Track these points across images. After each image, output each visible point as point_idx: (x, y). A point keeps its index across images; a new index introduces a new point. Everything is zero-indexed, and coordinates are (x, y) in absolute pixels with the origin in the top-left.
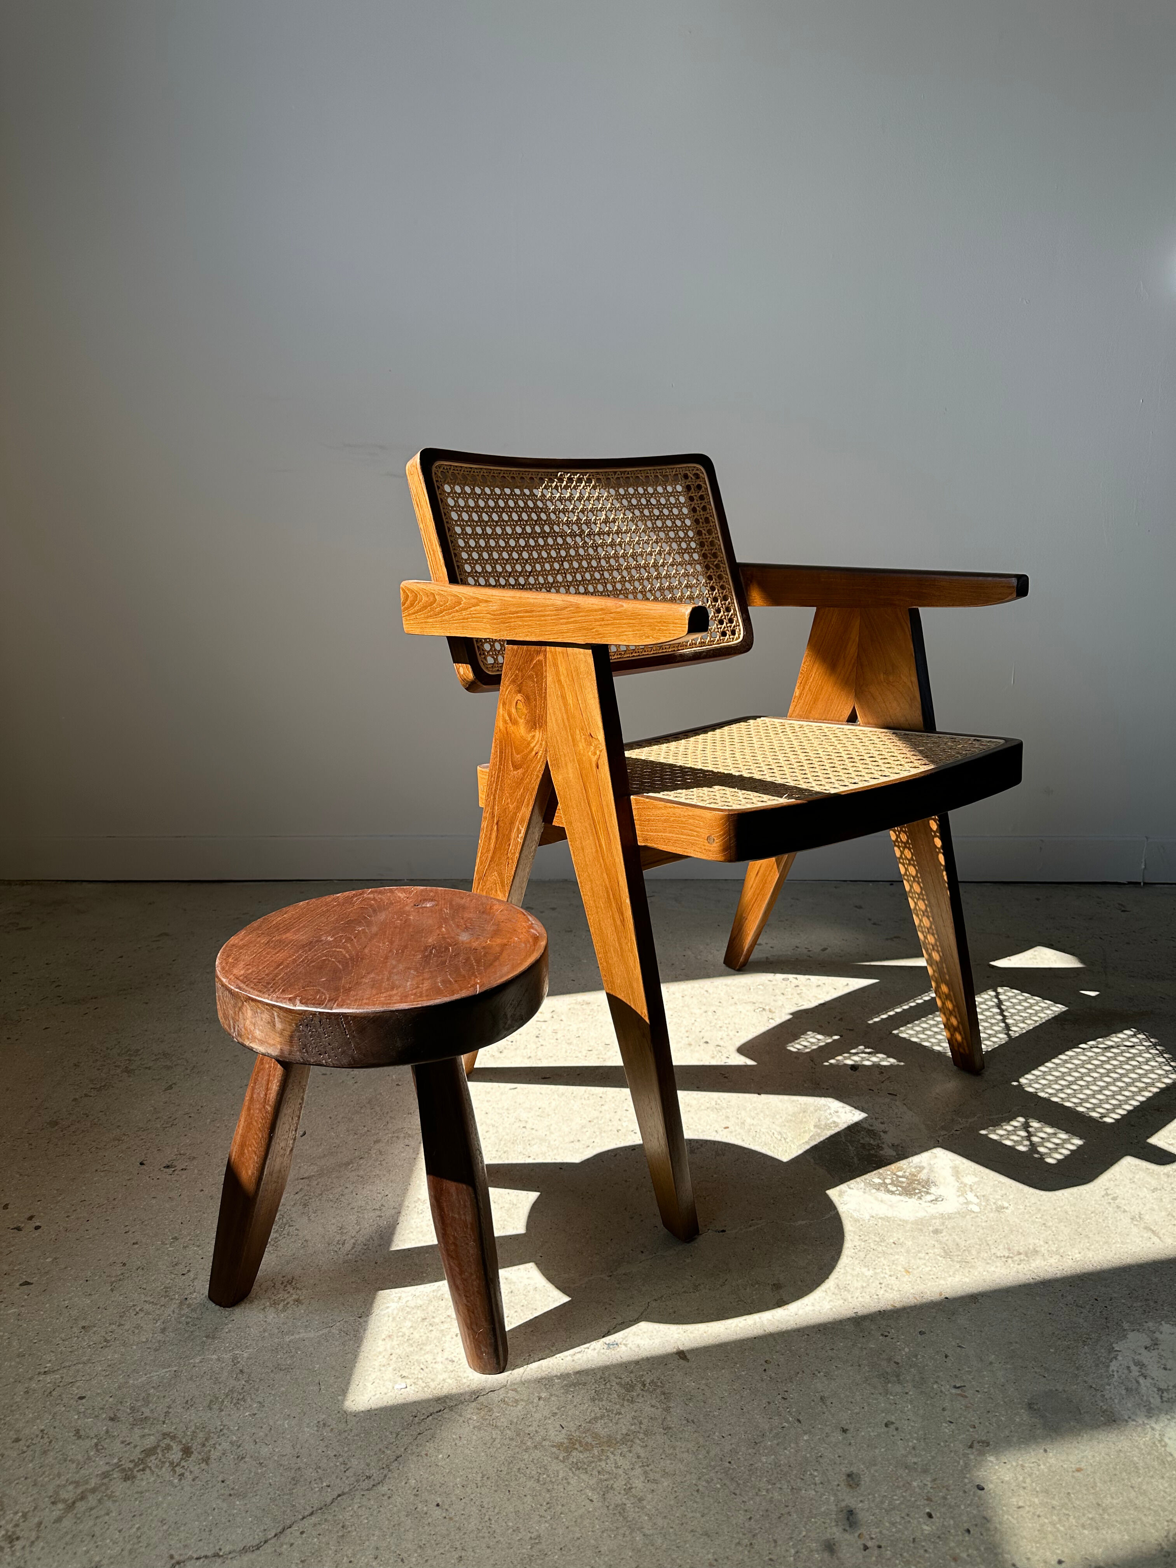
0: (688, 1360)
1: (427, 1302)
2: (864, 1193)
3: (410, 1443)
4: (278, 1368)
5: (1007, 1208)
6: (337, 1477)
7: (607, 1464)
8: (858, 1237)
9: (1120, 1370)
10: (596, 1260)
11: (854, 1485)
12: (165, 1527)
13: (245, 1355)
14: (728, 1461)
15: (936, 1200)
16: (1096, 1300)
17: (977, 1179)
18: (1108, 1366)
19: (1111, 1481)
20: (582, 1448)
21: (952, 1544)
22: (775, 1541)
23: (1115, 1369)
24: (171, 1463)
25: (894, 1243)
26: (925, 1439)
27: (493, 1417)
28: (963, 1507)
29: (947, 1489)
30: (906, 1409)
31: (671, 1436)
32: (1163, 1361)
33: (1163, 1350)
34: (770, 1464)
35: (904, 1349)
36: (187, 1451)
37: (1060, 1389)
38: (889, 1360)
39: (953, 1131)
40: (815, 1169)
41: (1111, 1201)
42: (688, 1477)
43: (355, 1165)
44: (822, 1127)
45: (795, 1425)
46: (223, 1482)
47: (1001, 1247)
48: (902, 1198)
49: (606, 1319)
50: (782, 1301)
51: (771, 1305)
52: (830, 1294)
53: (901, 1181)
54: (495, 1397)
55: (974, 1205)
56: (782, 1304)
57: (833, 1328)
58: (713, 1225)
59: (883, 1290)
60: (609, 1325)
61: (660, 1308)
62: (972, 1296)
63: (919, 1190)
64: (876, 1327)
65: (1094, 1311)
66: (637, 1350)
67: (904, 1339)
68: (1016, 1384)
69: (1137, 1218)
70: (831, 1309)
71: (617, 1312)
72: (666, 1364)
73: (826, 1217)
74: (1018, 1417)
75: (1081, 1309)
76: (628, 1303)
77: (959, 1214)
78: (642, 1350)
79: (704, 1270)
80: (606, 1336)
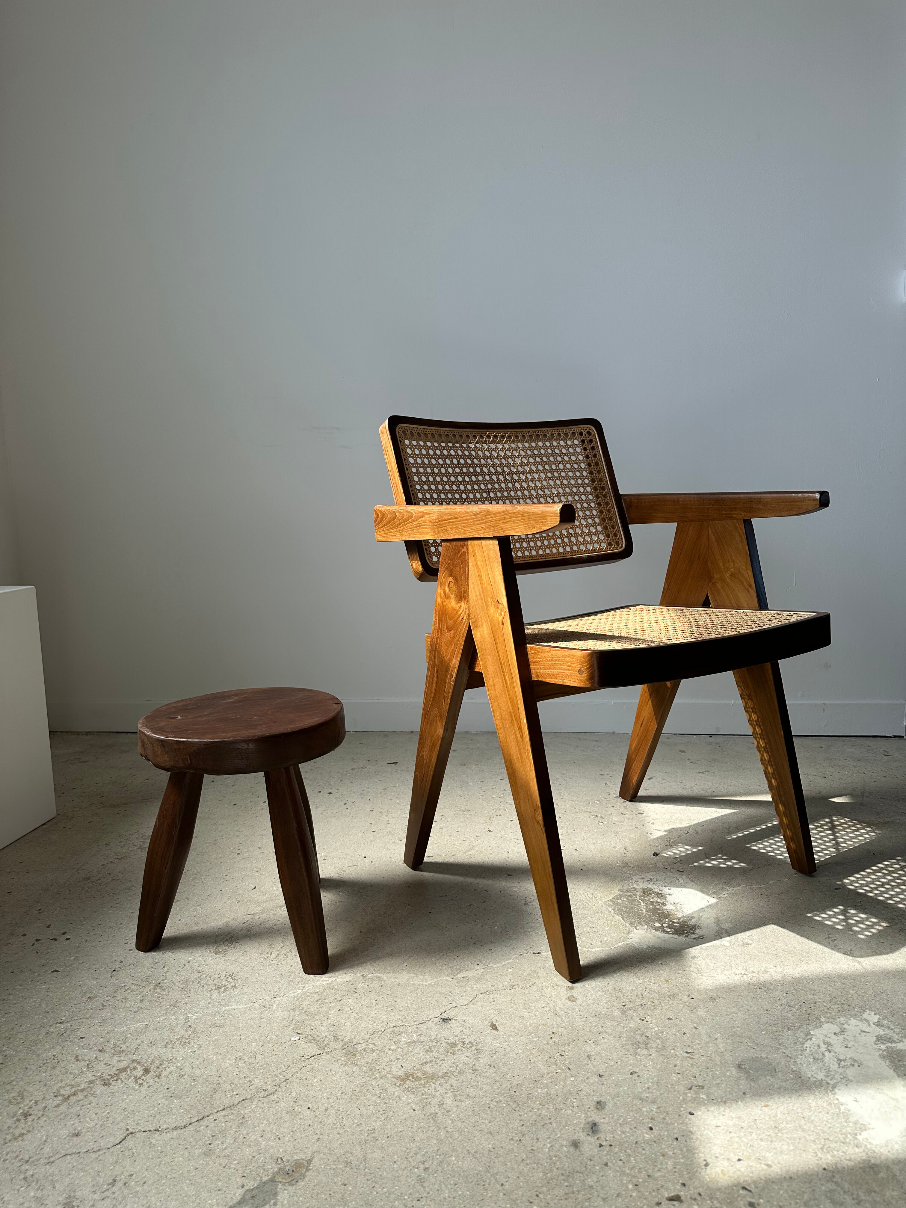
0: (498, 1030)
3: (296, 1072)
4: (215, 1025)
5: (751, 944)
6: (244, 1089)
7: (429, 1089)
9: (812, 1047)
10: (444, 968)
11: (600, 1109)
12: (126, 1113)
13: (194, 1017)
14: (514, 1091)
15: (699, 938)
16: (804, 1003)
18: (804, 1044)
19: (788, 1113)
20: (413, 1080)
21: (664, 1146)
22: (538, 1139)
23: (808, 1046)
24: (135, 1077)
25: (662, 963)
26: (657, 1083)
27: (356, 1058)
28: (676, 1124)
29: (667, 1114)
30: (648, 1064)
31: (477, 1075)
32: (846, 1043)
33: (847, 1036)
34: (543, 1093)
35: (654, 1028)
36: (147, 1071)
37: (764, 1056)
38: (642, 1035)
39: (720, 895)
40: (613, 916)
41: (831, 942)
42: (484, 1099)
44: (624, 890)
45: (566, 1071)
46: (168, 1089)
47: (740, 968)
48: (673, 936)
49: (444, 1004)
50: (572, 996)
51: (563, 999)
52: (608, 993)
53: (676, 926)
54: (359, 1047)
55: (726, 942)
56: (572, 999)
57: (606, 1014)
58: (532, 949)
59: (647, 992)
60: (446, 1007)
61: (484, 999)
62: (712, 998)
63: (687, 931)
64: (637, 1014)
65: (801, 1009)
66: (463, 1023)
67: (655, 1022)
68: (732, 1052)
69: (848, 953)
70: (607, 1002)
71: (454, 1000)
72: (482, 1032)
73: (615, 947)
74: (728, 1072)
75: (791, 1008)
76: (462, 995)
77: (714, 947)
78: (466, 1023)
79: (520, 977)
80: (443, 1014)
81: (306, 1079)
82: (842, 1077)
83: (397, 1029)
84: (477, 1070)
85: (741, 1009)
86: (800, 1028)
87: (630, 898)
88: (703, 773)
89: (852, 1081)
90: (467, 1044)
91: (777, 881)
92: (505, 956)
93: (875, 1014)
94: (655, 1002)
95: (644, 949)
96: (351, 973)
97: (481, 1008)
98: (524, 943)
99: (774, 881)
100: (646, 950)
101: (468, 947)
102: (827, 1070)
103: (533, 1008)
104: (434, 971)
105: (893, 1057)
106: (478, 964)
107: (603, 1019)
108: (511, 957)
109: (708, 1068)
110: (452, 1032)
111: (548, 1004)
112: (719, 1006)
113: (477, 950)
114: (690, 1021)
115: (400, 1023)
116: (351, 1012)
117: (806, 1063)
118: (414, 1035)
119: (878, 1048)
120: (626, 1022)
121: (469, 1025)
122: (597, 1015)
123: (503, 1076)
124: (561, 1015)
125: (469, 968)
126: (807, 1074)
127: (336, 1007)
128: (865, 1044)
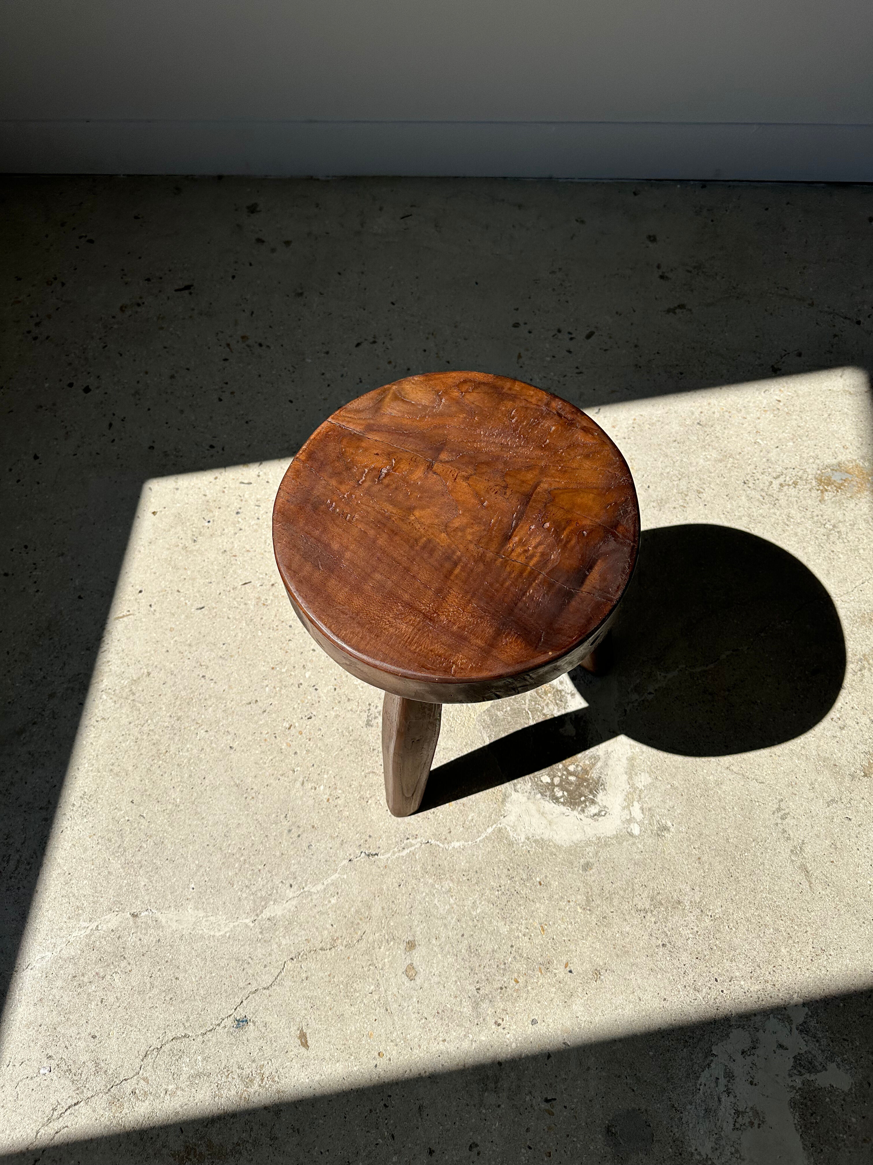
0: (308, 1047)
1: (79, 952)
2: (528, 799)
5: (668, 829)
8: (505, 871)
9: (708, 1083)
10: (244, 895)
15: (598, 814)
16: (716, 980)
17: (650, 780)
18: (698, 1078)
23: (704, 1081)
25: (540, 884)
30: (494, 1127)
31: (276, 1149)
32: (753, 1073)
33: (758, 1056)
37: (643, 1108)
41: (779, 821)
43: (28, 734)
45: (388, 1142)
48: (565, 808)
49: (241, 985)
50: (411, 967)
51: (400, 973)
52: (460, 959)
53: (572, 783)
54: (128, 1087)
55: (636, 825)
56: (411, 972)
57: (452, 1010)
58: (367, 846)
59: (512, 956)
60: (243, 993)
61: (294, 972)
62: (596, 970)
63: (585, 797)
64: (493, 1011)
65: (709, 996)
66: (263, 1031)
67: (515, 1030)
68: (604, 1099)
69: (797, 850)
70: (456, 982)
71: (254, 975)
72: (287, 1052)
73: (481, 838)
74: (593, 1144)
75: (697, 993)
76: (265, 963)
77: (617, 838)
78: (268, 1030)
79: (345, 917)
80: (238, 1009)
81: (60, 1160)
82: (733, 1150)
83: (177, 1045)
84: (277, 1139)
85: (631, 996)
86: (700, 1040)
87: (516, 706)
88: (673, 311)
89: (743, 1160)
90: (266, 1078)
91: (733, 651)
92: (329, 863)
93: (804, 1005)
94: (519, 980)
95: (521, 845)
96: (117, 909)
97: (289, 994)
98: (358, 830)
99: (728, 653)
100: (523, 846)
101: (280, 840)
102: (717, 1136)
103: (358, 994)
104: (230, 903)
105: (806, 1106)
106: (291, 886)
107: (447, 1022)
108: (337, 865)
109: (568, 1136)
110: (249, 1052)
111: (378, 985)
112: (603, 991)
113: (292, 847)
114: (560, 1026)
115: (181, 1032)
116: (118, 1004)
117: (694, 1120)
118: (199, 1058)
119: (791, 1084)
120: (476, 1029)
121: (271, 1036)
122: (440, 1011)
123: (309, 1152)
124: (393, 1012)
125: (278, 896)
126: (691, 1146)
127: (98, 993)
128: (777, 1075)
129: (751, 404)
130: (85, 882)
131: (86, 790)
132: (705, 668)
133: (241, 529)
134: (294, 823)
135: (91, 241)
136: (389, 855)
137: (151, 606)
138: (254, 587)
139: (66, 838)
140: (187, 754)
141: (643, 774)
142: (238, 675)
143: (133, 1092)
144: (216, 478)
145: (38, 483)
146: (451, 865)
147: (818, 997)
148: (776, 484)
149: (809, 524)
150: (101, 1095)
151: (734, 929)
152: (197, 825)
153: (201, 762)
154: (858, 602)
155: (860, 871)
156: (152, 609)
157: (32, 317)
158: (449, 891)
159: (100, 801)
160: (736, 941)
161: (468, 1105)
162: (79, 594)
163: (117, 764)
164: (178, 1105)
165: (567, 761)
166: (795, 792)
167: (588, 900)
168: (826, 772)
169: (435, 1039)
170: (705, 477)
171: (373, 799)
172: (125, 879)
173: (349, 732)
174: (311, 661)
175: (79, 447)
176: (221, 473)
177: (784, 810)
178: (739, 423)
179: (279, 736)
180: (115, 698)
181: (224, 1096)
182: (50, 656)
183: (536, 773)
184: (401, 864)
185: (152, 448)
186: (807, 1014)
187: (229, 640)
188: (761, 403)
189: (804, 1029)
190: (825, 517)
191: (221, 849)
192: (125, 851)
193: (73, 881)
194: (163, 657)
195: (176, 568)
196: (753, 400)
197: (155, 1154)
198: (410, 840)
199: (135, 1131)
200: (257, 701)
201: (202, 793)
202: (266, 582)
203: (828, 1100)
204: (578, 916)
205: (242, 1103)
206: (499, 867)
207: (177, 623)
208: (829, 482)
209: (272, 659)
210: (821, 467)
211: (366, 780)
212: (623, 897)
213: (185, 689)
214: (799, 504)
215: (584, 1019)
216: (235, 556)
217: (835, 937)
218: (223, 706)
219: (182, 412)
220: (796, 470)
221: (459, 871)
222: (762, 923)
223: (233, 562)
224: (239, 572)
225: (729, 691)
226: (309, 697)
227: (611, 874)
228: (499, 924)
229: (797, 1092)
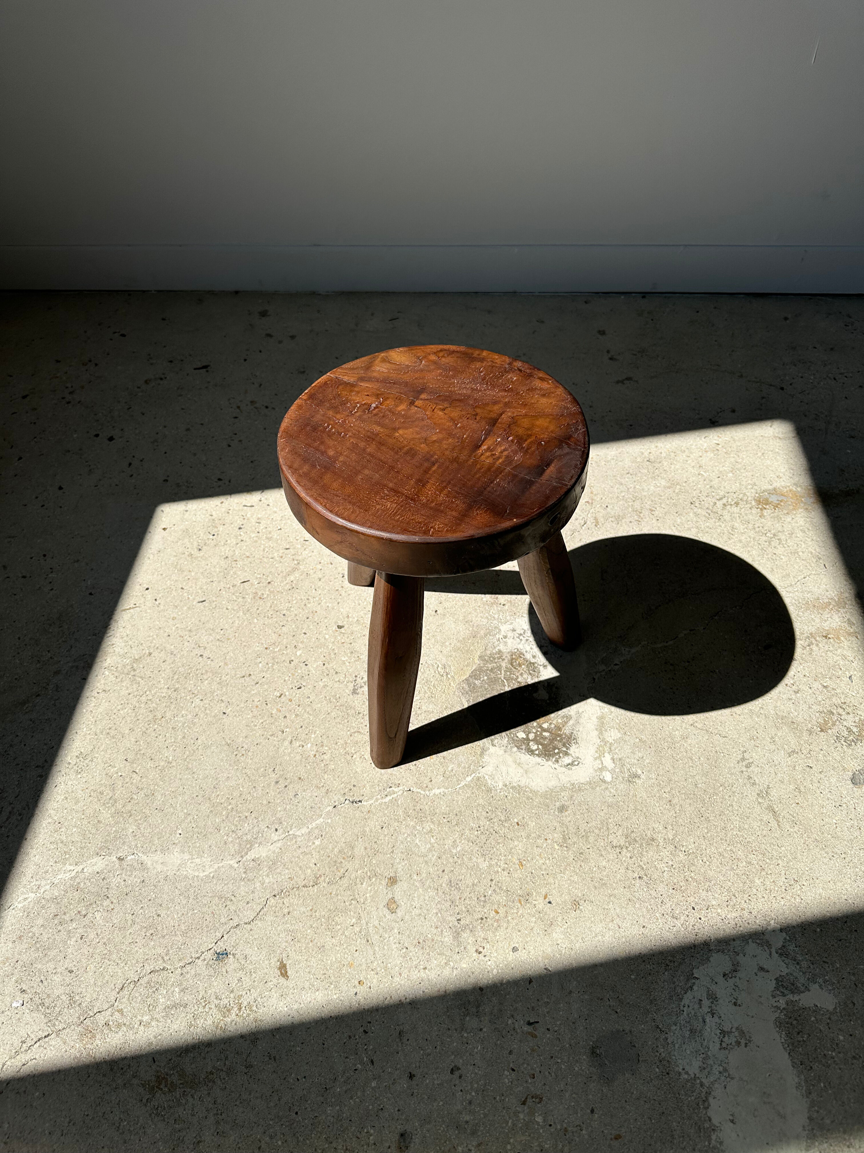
0: (287, 977)
1: (63, 893)
2: (505, 752)
5: (639, 777)
7: (185, 1110)
8: (484, 813)
9: (691, 1005)
10: (230, 839)
11: (403, 1148)
14: (296, 1110)
15: (572, 764)
16: (694, 909)
17: (619, 735)
18: (681, 999)
20: (166, 1089)
23: (687, 1003)
25: (518, 825)
26: (483, 1091)
30: (476, 1050)
31: (251, 1077)
32: (736, 993)
33: (740, 979)
34: (333, 1117)
37: (627, 1029)
39: (612, 665)
41: (744, 769)
43: (31, 705)
44: (486, 658)
45: (367, 1068)
47: (620, 832)
48: (539, 759)
49: (223, 920)
50: (393, 900)
51: (381, 906)
52: (440, 893)
53: (546, 738)
54: (101, 1019)
55: (608, 772)
56: (392, 906)
57: (433, 940)
58: (352, 794)
59: (492, 889)
60: (224, 928)
61: (276, 907)
62: (575, 900)
63: (559, 749)
64: (474, 940)
65: (687, 923)
66: (243, 963)
67: (496, 957)
68: (587, 1021)
69: (764, 793)
70: (437, 914)
71: (236, 911)
72: (266, 982)
73: (461, 785)
74: (578, 1065)
75: (675, 920)
76: (248, 900)
77: (590, 784)
78: (248, 962)
79: (329, 857)
80: (219, 942)
81: (25, 1092)
82: (721, 1069)
83: (154, 977)
84: (252, 1067)
85: (610, 924)
86: (680, 964)
87: (493, 675)
88: (622, 382)
89: (732, 1078)
90: (244, 1008)
91: (691, 630)
92: (314, 810)
93: (781, 930)
94: (499, 911)
95: (498, 791)
96: (104, 854)
97: (270, 928)
98: (343, 780)
99: (685, 632)
100: (500, 792)
101: (268, 791)
102: (704, 1056)
103: (339, 927)
104: (216, 847)
105: (791, 1025)
106: (276, 830)
107: (428, 951)
108: (321, 811)
109: (552, 1057)
110: (227, 983)
111: (360, 918)
112: (582, 920)
113: (278, 796)
114: (540, 953)
115: (160, 965)
116: (98, 940)
117: (679, 1041)
118: (177, 989)
119: (775, 1004)
120: (457, 957)
121: (251, 967)
122: (421, 941)
123: (285, 1079)
124: (374, 942)
125: (263, 839)
126: (678, 1066)
127: (78, 931)
128: (760, 997)
129: (693, 447)
130: (74, 830)
131: (82, 751)
132: (666, 644)
133: (242, 541)
134: (281, 776)
135: (123, 335)
136: (372, 802)
137: (156, 600)
138: (252, 585)
139: (59, 791)
140: (181, 719)
141: (612, 730)
142: (234, 654)
143: (107, 1024)
144: (222, 503)
145: (61, 507)
146: (431, 809)
147: (795, 923)
148: (719, 504)
149: (752, 534)
150: (73, 1026)
151: (708, 863)
152: (187, 779)
153: (194, 725)
154: (801, 592)
155: (825, 811)
156: (157, 603)
157: (67, 388)
158: (431, 831)
159: (95, 760)
160: (711, 873)
161: (449, 1029)
162: (90, 591)
163: (114, 728)
164: (151, 1036)
165: (541, 720)
166: (757, 745)
167: (564, 838)
168: (785, 728)
169: (416, 967)
170: (656, 499)
171: (358, 754)
172: (114, 827)
173: (336, 700)
174: (302, 642)
175: (100, 480)
176: (226, 499)
177: (748, 759)
178: (683, 460)
179: (270, 703)
180: (116, 674)
181: (200, 1025)
182: (58, 641)
183: (512, 730)
184: (383, 809)
185: (166, 481)
186: (785, 939)
187: (227, 626)
188: (703, 446)
189: (783, 953)
190: (765, 528)
191: (209, 799)
192: (116, 802)
193: (63, 830)
194: (164, 640)
195: (181, 570)
196: (694, 444)
197: (125, 1084)
198: (393, 788)
199: (105, 1062)
200: (250, 675)
201: (194, 752)
202: (263, 581)
203: (813, 1019)
204: (555, 853)
205: (219, 1032)
206: (478, 810)
207: (180, 613)
208: (767, 502)
209: (266, 641)
210: (759, 492)
211: (352, 738)
212: (598, 835)
213: (183, 666)
214: (742, 519)
215: (565, 946)
216: (236, 561)
217: (807, 869)
218: (218, 679)
219: (195, 454)
220: (737, 494)
221: (439, 815)
222: (734, 857)
223: (233, 566)
224: (239, 573)
225: (688, 662)
226: (299, 671)
227: (586, 815)
228: (479, 861)
229: (781, 1012)
